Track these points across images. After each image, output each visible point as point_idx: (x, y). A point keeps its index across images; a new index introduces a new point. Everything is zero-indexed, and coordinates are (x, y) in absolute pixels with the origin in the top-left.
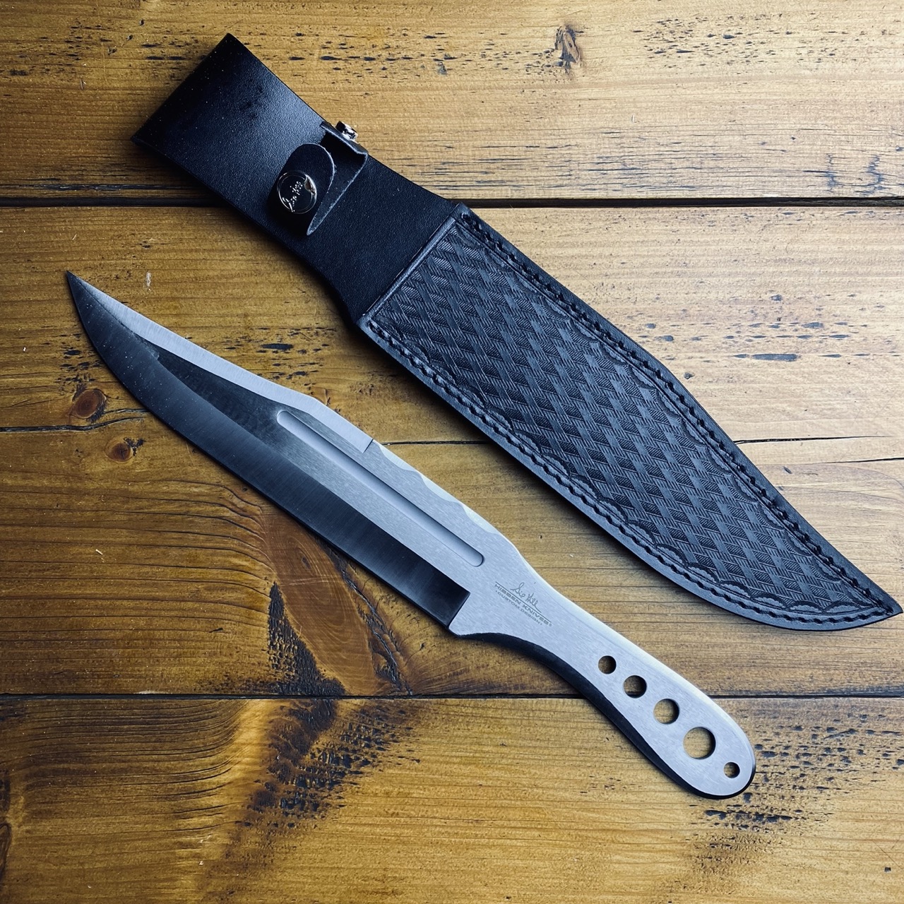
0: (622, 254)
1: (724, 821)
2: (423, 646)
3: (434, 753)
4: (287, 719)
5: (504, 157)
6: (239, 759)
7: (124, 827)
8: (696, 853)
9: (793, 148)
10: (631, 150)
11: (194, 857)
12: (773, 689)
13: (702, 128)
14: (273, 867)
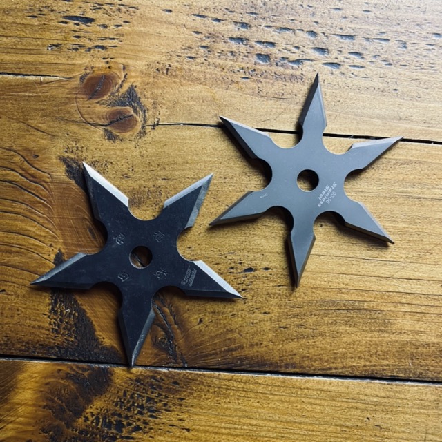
2: (201, 321)
3: (204, 423)
4: (63, 382)
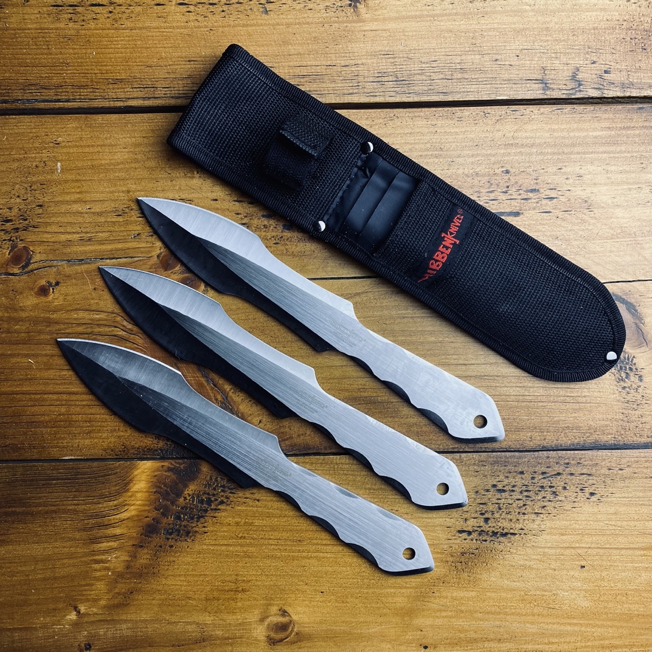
0: (396, 142)
1: (470, 537)
2: (260, 422)
4: (166, 474)
5: (311, 74)
6: (134, 502)
7: (56, 550)
8: (451, 559)
9: (517, 63)
10: (402, 66)
11: (105, 569)
12: (504, 446)
13: (452, 49)
14: (159, 575)
